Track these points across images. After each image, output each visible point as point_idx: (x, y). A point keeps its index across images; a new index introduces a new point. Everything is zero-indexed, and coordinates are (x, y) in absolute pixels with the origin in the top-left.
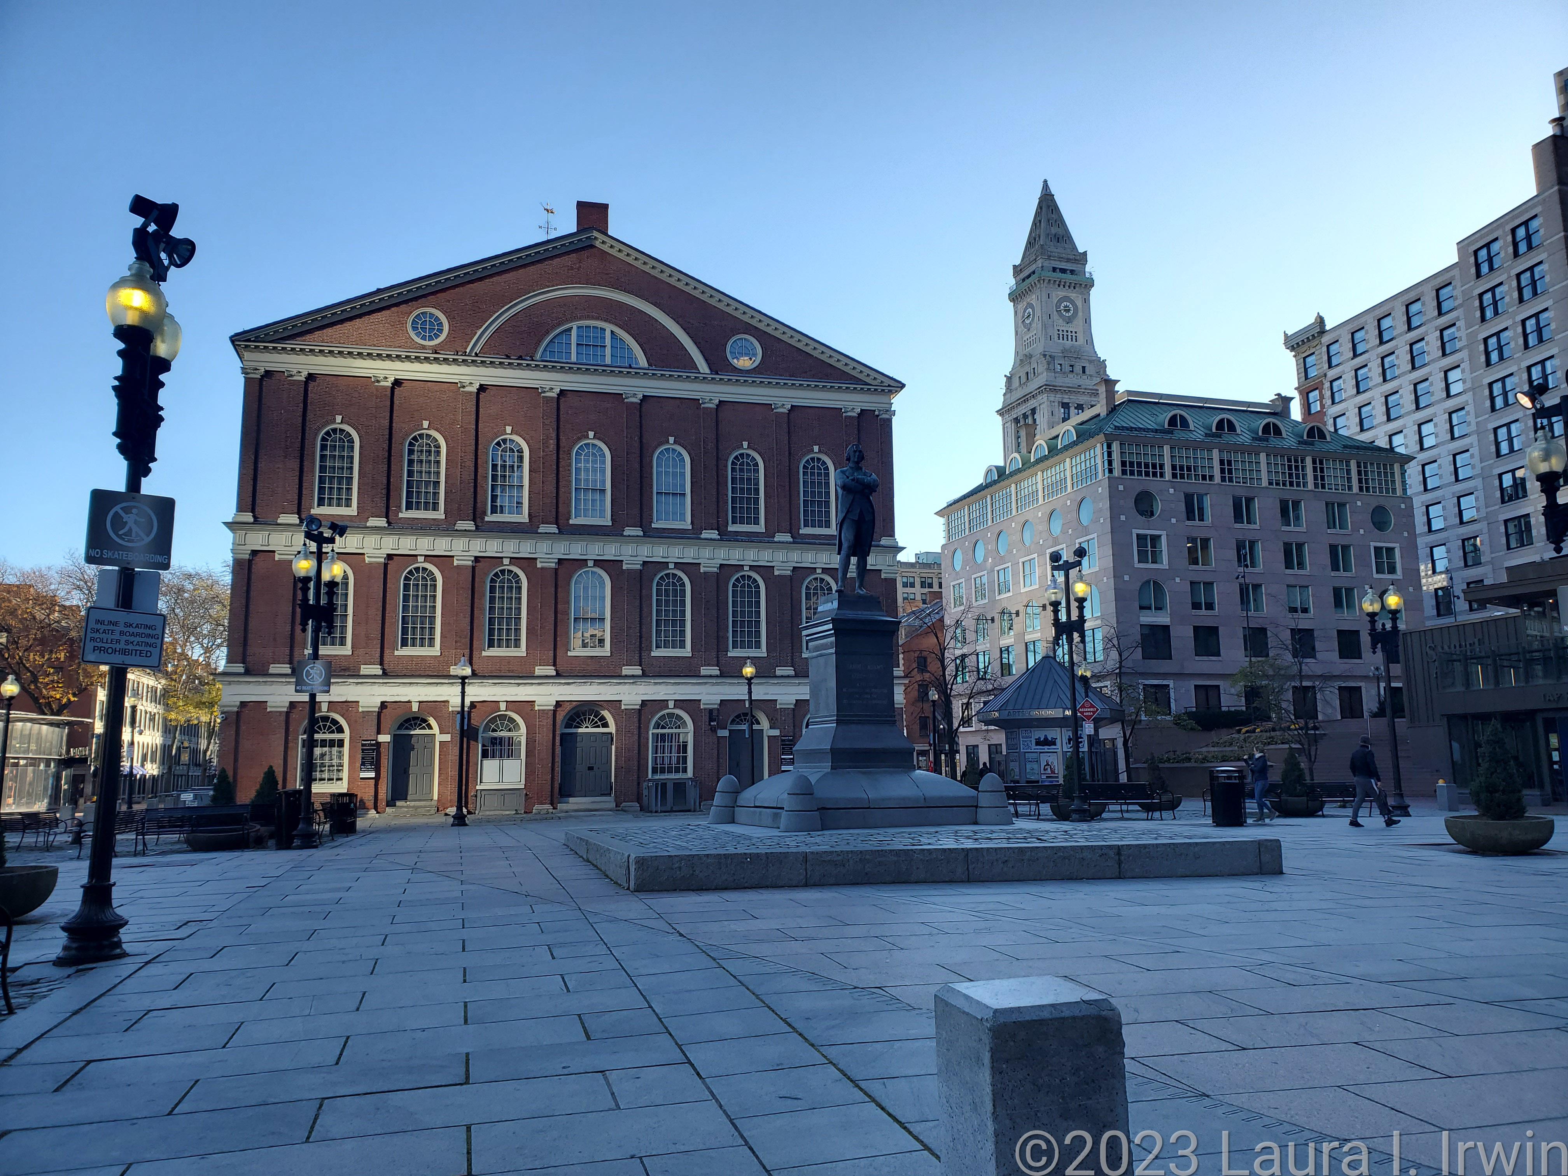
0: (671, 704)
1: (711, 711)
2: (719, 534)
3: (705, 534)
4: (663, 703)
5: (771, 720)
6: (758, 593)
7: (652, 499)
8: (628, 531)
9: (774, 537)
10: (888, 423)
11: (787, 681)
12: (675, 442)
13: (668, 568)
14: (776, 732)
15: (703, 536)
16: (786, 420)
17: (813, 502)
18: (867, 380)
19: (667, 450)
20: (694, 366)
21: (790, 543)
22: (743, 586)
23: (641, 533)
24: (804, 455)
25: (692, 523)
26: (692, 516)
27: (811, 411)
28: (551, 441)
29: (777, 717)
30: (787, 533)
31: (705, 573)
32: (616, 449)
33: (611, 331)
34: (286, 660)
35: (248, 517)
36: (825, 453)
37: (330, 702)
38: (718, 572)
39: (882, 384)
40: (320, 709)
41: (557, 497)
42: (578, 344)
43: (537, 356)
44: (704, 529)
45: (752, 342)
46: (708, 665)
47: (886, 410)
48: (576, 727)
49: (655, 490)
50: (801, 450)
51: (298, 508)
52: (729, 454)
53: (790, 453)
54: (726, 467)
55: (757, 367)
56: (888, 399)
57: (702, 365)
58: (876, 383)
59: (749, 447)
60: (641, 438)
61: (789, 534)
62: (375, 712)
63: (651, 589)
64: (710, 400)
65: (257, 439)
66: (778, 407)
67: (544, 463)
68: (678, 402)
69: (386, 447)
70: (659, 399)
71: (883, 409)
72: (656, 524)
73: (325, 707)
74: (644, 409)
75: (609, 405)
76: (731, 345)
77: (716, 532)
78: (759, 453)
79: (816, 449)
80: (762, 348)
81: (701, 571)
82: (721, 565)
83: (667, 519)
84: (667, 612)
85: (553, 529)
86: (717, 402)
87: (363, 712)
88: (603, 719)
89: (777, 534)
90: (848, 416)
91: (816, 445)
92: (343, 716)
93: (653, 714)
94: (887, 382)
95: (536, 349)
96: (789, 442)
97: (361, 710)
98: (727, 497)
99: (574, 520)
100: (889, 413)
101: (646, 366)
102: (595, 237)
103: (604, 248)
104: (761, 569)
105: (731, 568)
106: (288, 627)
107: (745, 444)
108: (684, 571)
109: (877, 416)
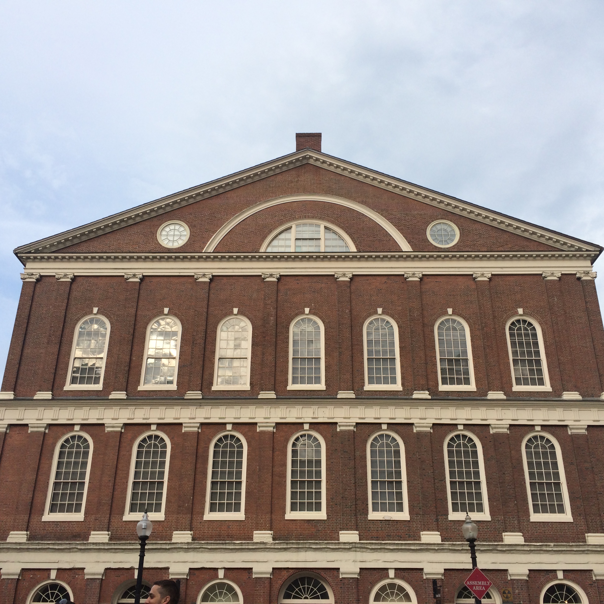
0: (392, 574)
1: (435, 581)
2: (429, 394)
3: (417, 395)
4: (383, 572)
6: (475, 453)
7: (362, 363)
8: (342, 395)
9: (487, 395)
10: (591, 284)
11: (517, 548)
12: (383, 313)
13: (381, 429)
15: (414, 396)
16: (487, 287)
17: (523, 362)
18: (565, 247)
19: (376, 320)
20: (397, 248)
21: (504, 401)
22: (459, 446)
23: (353, 396)
24: (508, 318)
25: (403, 384)
26: (403, 378)
27: (512, 278)
28: (272, 318)
29: (510, 589)
30: (500, 391)
31: (419, 433)
32: (329, 322)
33: (325, 227)
34: (25, 527)
35: (10, 395)
36: (531, 315)
37: (58, 570)
38: (432, 431)
39: (580, 249)
40: (48, 577)
41: (275, 366)
42: (296, 239)
43: (262, 249)
44: (415, 390)
45: (449, 225)
46: (428, 530)
47: (587, 273)
48: (295, 597)
49: (366, 356)
50: (506, 313)
51: (53, 386)
52: (435, 321)
53: (494, 317)
54: (433, 332)
55: (455, 245)
56: (588, 263)
57: (405, 246)
58: (573, 249)
59: (454, 313)
60: (351, 311)
61: (502, 392)
62: (98, 579)
63: (365, 451)
64: (414, 274)
65: (27, 330)
66: (478, 277)
67: (265, 337)
68: (385, 279)
69: (132, 331)
70: (368, 278)
71: (584, 273)
72: (368, 387)
73: (53, 574)
74: (353, 287)
75: (323, 285)
76: (431, 229)
77: (428, 393)
78: (464, 318)
79: (520, 311)
80: (459, 229)
81: (415, 431)
82: (434, 424)
83: (379, 382)
84: (382, 473)
85: (272, 395)
86: (421, 275)
87: (88, 579)
88: (322, 589)
89: (489, 392)
90: (549, 280)
91: (520, 308)
92: (69, 584)
93: (373, 585)
94: (585, 247)
95: (260, 245)
96: (492, 307)
97: (86, 577)
98: (436, 359)
99: (291, 387)
100: (590, 275)
101: (355, 250)
102: (310, 156)
103: (318, 164)
104: (476, 428)
105: (444, 427)
106: (30, 495)
107: (450, 311)
108: (397, 432)
109: (579, 279)
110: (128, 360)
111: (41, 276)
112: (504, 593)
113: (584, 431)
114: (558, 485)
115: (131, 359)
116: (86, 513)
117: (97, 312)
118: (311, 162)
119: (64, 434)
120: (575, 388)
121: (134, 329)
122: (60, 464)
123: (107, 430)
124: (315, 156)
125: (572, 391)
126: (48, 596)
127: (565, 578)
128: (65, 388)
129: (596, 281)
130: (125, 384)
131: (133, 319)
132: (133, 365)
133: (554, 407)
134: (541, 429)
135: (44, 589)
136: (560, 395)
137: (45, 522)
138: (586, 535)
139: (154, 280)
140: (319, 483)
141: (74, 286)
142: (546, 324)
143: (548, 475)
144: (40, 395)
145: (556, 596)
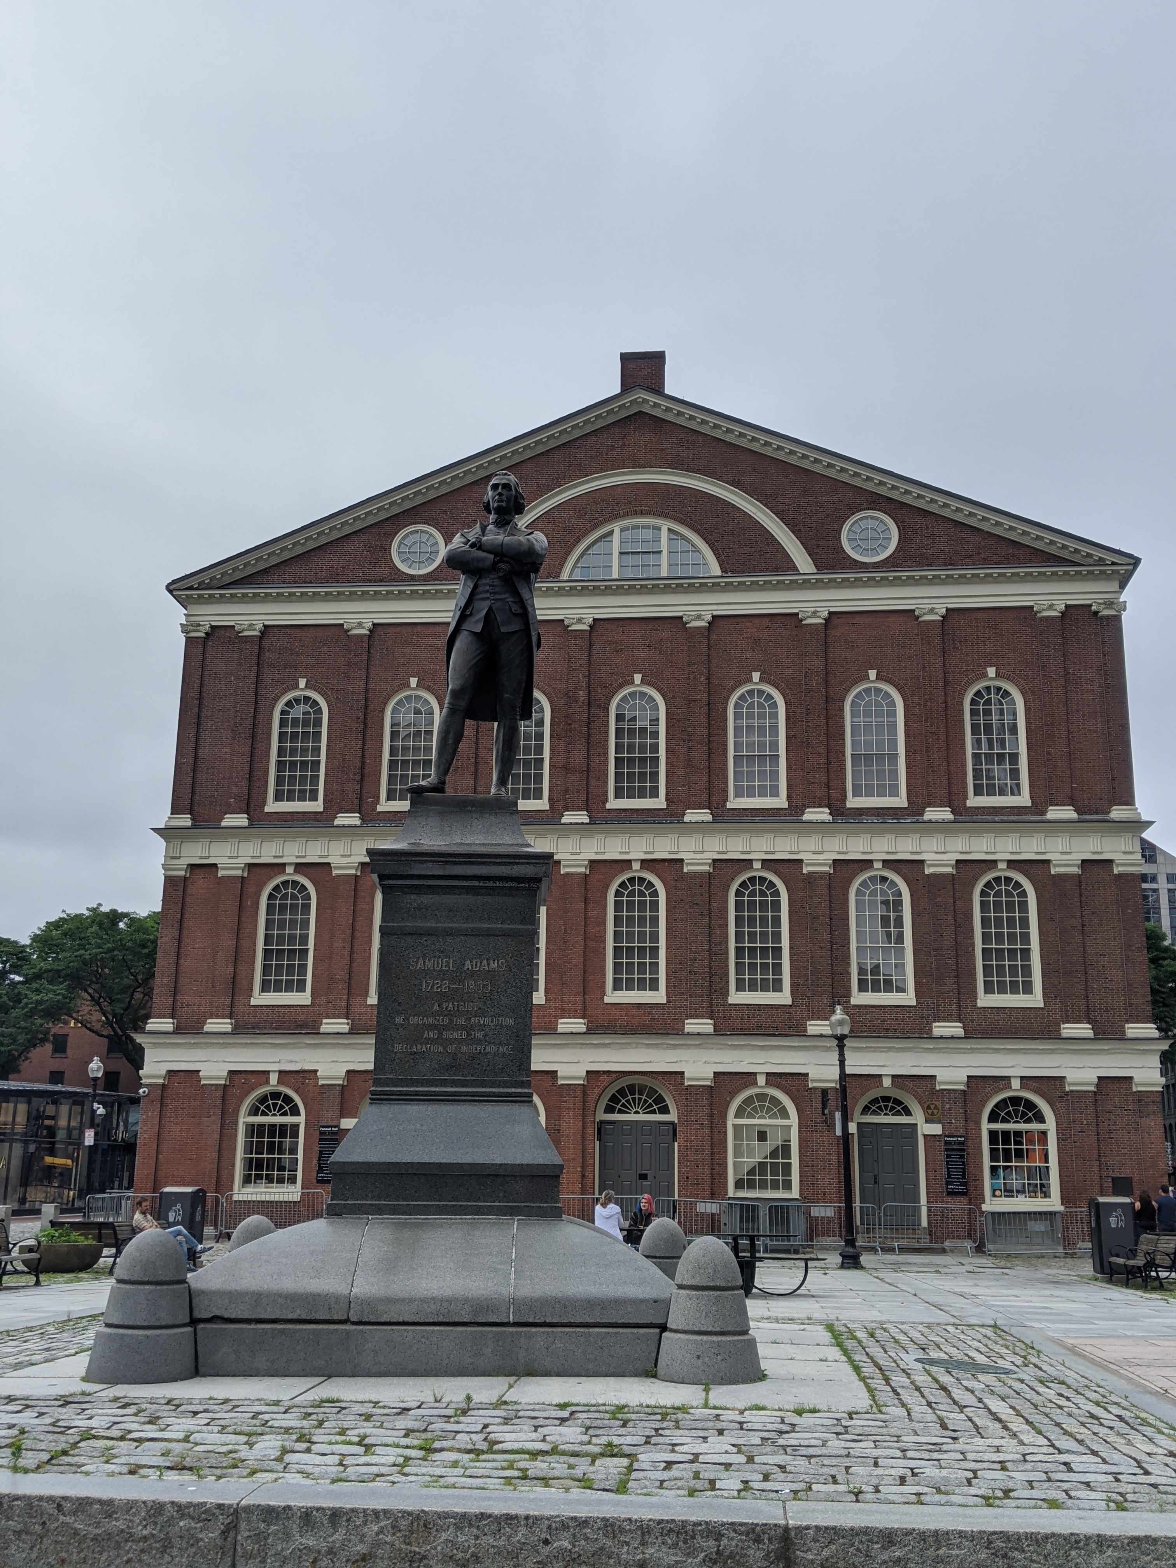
0: (761, 1080)
1: (824, 1091)
2: (830, 814)
3: (810, 815)
4: (749, 1078)
5: (926, 1109)
7: (725, 765)
8: (692, 815)
9: (922, 814)
10: (1115, 622)
11: (952, 1044)
12: (761, 680)
13: (752, 868)
14: (936, 1129)
15: (806, 817)
16: (938, 632)
17: (989, 757)
18: (1076, 558)
19: (751, 693)
20: (790, 566)
21: (950, 822)
22: (874, 893)
23: (709, 818)
24: (970, 683)
25: (789, 798)
26: (789, 787)
27: (980, 615)
28: (581, 693)
29: (939, 1104)
30: (946, 806)
31: (810, 875)
32: (673, 698)
33: (669, 529)
34: (227, 1013)
35: (185, 821)
36: (1008, 679)
37: (280, 1072)
38: (832, 872)
39: (1101, 562)
40: (267, 1082)
41: (588, 771)
42: (621, 553)
43: (565, 576)
44: (809, 807)
45: (882, 521)
46: (819, 1019)
47: (1110, 604)
48: (620, 1111)
49: (731, 753)
50: (967, 676)
51: (248, 805)
52: (847, 691)
53: (946, 683)
54: (842, 710)
55: (890, 556)
56: (1115, 586)
57: (803, 562)
58: (1091, 561)
59: (879, 677)
60: (708, 679)
61: (948, 809)
62: (339, 1085)
63: (726, 902)
64: (815, 612)
65: (199, 716)
66: (924, 614)
67: (570, 724)
68: (766, 622)
69: (361, 716)
70: (739, 620)
71: (1105, 603)
72: (734, 803)
73: (274, 1079)
74: (714, 636)
75: (665, 635)
76: (850, 530)
77: (827, 810)
78: (896, 686)
79: (991, 672)
80: (899, 527)
81: (805, 871)
82: (835, 861)
83: (751, 795)
84: (752, 936)
85: (582, 817)
86: (826, 614)
87: (323, 1085)
88: (660, 1099)
89: (928, 809)
90: (1043, 617)
91: (991, 666)
92: (297, 1091)
93: (733, 1094)
94: (1110, 558)
95: (561, 566)
96: (944, 666)
97: (321, 1082)
98: (844, 756)
99: (613, 803)
100: (1115, 606)
101: (718, 572)
102: (644, 399)
103: (657, 413)
104: (902, 866)
105: (851, 865)
106: (231, 968)
107: (873, 674)
108: (777, 873)
109: (1096, 613)
110: (359, 764)
111: (213, 627)
112: (929, 1108)
113: (1075, 870)
114: (1026, 953)
115: (363, 763)
116: (313, 994)
117: (306, 687)
118: (647, 409)
119: (270, 878)
120: (1071, 801)
121: (365, 714)
122: (269, 924)
123: (335, 872)
124: (652, 399)
125: (1064, 805)
126: (268, 1107)
127: (1023, 1087)
128: (267, 809)
129: (1125, 616)
130: (356, 802)
131: (362, 697)
132: (366, 771)
133: (1029, 833)
134: (1008, 867)
135: (263, 1099)
136: (1044, 812)
137: (254, 1006)
138: (1062, 1026)
139: (391, 630)
140: (655, 950)
141: (265, 644)
142: (1033, 693)
143: (1012, 937)
144: (230, 820)
145: (1008, 1113)
